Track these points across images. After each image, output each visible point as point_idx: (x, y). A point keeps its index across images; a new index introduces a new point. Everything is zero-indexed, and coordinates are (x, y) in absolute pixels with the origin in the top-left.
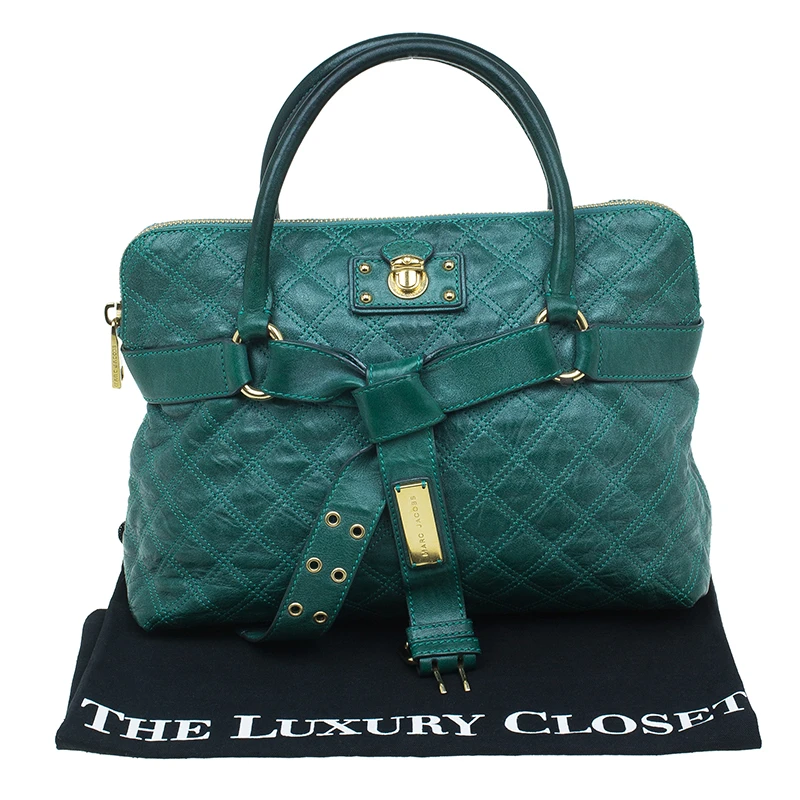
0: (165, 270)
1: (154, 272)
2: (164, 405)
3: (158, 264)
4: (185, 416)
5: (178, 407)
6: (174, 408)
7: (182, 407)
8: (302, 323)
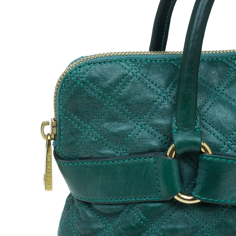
0: (99, 95)
1: (89, 97)
2: (97, 204)
3: (92, 90)
4: (117, 214)
5: (110, 207)
6: (107, 207)
7: (114, 207)
8: (222, 137)
